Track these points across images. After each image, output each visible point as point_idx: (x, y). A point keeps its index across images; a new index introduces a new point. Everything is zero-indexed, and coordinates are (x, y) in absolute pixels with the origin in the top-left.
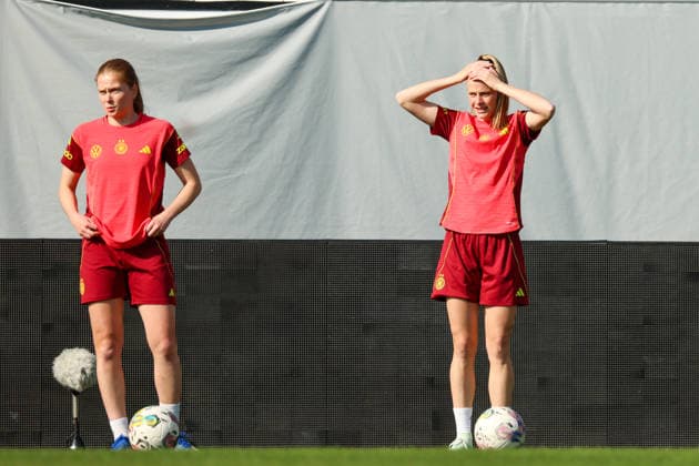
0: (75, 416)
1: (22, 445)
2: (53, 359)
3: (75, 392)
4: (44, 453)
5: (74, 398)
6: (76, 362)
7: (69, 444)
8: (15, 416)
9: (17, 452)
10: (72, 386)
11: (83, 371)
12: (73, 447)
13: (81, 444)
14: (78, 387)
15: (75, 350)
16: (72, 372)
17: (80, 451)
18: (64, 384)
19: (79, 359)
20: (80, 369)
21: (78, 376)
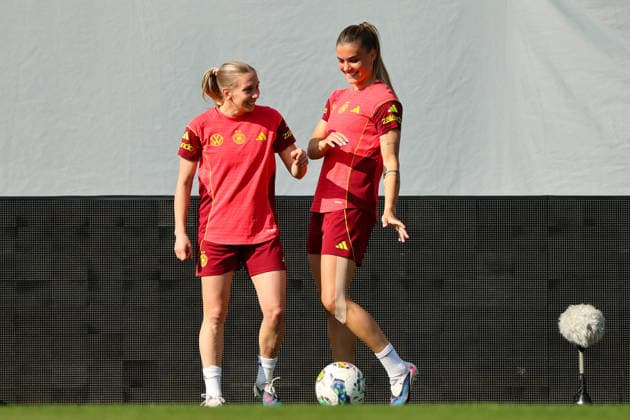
0: (581, 372)
1: (530, 400)
2: (558, 316)
3: (581, 348)
4: (552, 408)
5: (581, 354)
6: (582, 318)
7: (576, 399)
8: (522, 371)
9: (525, 408)
10: (578, 342)
11: (589, 327)
12: (581, 402)
13: (587, 400)
14: (584, 343)
15: (581, 306)
16: (578, 328)
17: (588, 407)
18: (570, 340)
19: (585, 316)
20: (586, 325)
21: (584, 332)
